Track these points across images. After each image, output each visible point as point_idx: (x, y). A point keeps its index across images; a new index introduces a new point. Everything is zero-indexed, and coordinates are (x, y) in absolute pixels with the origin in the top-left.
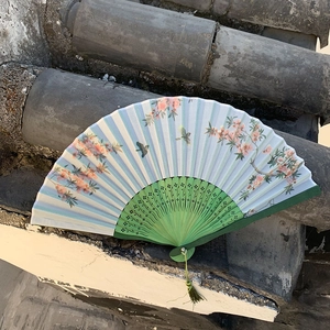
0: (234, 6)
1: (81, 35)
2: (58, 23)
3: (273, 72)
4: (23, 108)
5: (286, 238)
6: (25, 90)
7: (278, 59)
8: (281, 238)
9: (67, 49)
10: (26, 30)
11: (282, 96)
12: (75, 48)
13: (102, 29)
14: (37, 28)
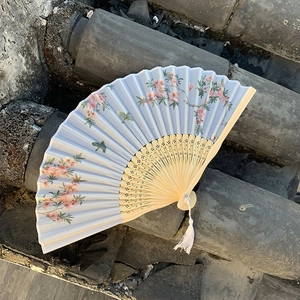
0: (250, 31)
1: (84, 67)
2: (59, 49)
3: (275, 132)
4: (26, 166)
5: (251, 281)
6: (26, 146)
7: (284, 120)
8: (247, 280)
9: (68, 75)
10: (24, 61)
11: (278, 153)
12: (76, 77)
13: (107, 65)
14: (36, 55)
